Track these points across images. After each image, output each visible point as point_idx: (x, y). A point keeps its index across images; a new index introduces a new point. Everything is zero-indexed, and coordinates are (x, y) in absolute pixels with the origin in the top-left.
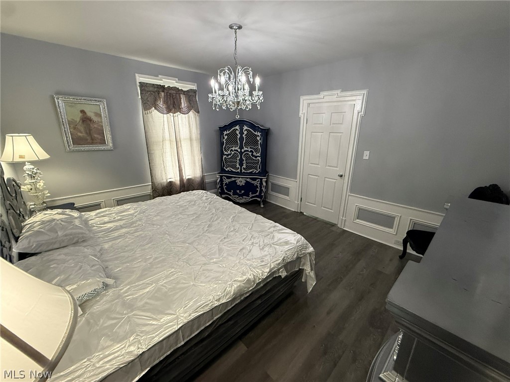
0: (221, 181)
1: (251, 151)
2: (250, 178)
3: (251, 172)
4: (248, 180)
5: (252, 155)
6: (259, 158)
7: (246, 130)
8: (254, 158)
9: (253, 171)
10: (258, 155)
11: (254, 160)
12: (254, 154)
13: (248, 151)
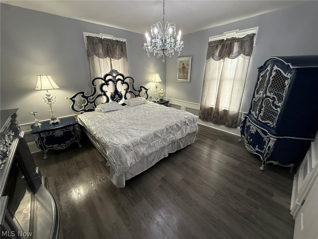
0: (245, 121)
1: (273, 98)
2: (261, 130)
3: (266, 124)
4: (259, 131)
5: (273, 103)
6: (279, 109)
7: (276, 70)
8: (274, 108)
9: (269, 123)
10: (280, 104)
11: (274, 110)
12: (276, 102)
13: (269, 97)
